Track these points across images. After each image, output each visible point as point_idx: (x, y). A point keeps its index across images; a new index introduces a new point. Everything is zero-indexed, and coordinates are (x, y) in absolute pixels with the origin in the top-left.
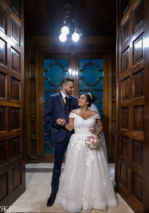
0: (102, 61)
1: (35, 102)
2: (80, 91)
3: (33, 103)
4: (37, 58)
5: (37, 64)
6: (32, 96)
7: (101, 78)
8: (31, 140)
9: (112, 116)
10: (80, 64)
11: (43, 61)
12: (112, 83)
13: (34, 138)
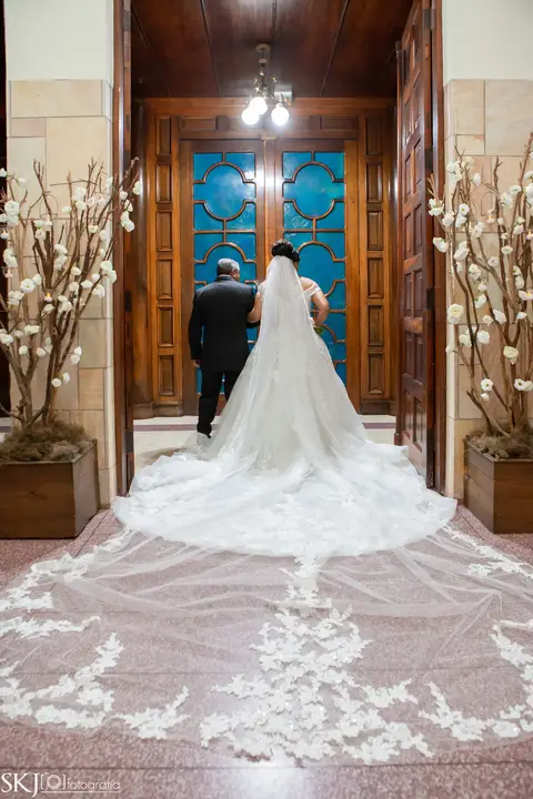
0: (341, 156)
1: (171, 261)
2: (287, 232)
3: (167, 265)
4: (175, 150)
5: (175, 165)
6: (162, 247)
7: (339, 201)
8: (161, 357)
9: (369, 294)
10: (285, 164)
11: (191, 159)
12: (368, 212)
13: (170, 352)
